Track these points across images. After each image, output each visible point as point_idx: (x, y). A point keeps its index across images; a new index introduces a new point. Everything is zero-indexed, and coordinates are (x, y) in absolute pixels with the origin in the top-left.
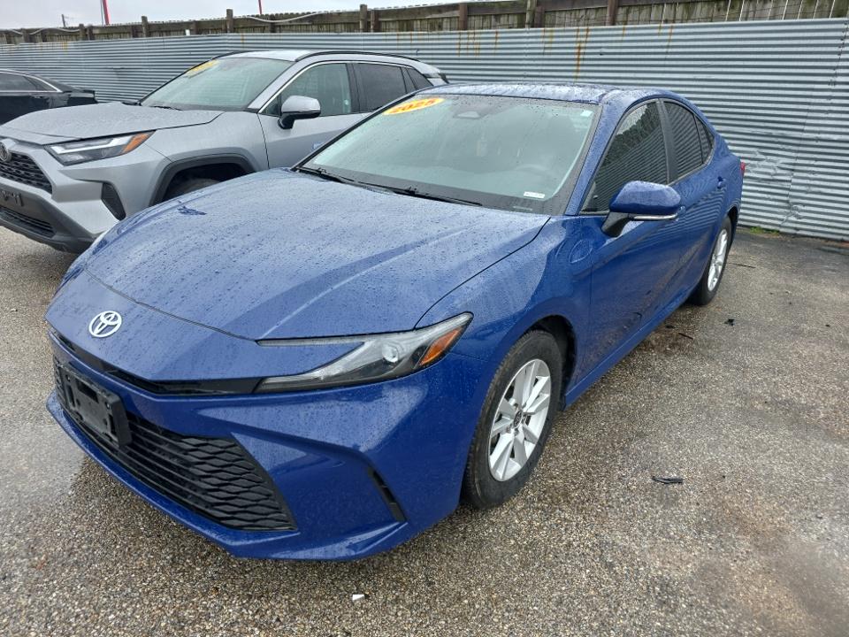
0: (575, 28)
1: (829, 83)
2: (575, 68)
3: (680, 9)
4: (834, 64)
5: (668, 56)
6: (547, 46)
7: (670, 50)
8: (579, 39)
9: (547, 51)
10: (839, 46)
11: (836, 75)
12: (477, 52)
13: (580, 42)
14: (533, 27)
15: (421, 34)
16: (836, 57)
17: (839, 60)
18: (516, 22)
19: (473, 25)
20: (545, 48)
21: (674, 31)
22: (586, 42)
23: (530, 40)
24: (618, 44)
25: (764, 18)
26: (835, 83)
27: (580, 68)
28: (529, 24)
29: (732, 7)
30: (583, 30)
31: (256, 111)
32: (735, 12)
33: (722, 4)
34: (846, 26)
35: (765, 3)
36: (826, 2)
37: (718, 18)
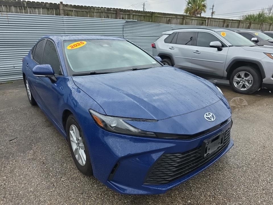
3: (4, 8)
4: (64, 28)
7: (9, 22)
21: (8, 15)
25: (36, 14)
26: (65, 33)
29: (24, 9)
32: (26, 11)
33: (20, 8)
34: (63, 18)
35: (35, 9)
36: (52, 11)
37: (21, 12)
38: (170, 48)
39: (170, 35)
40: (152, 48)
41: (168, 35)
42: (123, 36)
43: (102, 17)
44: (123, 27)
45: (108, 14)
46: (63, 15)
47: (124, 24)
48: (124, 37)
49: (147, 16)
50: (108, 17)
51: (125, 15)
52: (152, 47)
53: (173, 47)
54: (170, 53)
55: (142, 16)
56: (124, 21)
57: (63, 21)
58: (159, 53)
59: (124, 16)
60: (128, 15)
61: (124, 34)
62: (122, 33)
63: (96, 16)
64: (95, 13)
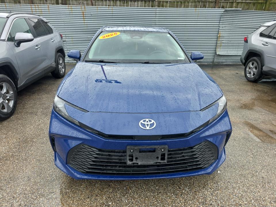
0: (80, 6)
1: (155, 24)
2: (83, 19)
3: (112, 2)
4: (155, 19)
5: (113, 16)
6: (71, 11)
7: (113, 15)
8: (82, 10)
9: (71, 13)
10: (155, 15)
11: (156, 22)
12: (41, 13)
13: (83, 11)
14: (63, 5)
15: (11, 5)
16: (155, 17)
17: (156, 18)
18: (55, 3)
19: (35, 3)
20: (70, 12)
21: (113, 9)
22: (85, 11)
23: (63, 9)
24: (97, 12)
25: (135, 6)
26: (156, 24)
27: (85, 19)
28: (61, 3)
29: (127, 3)
30: (83, 7)
31: (4, 40)
32: (127, 4)
33: (124, 2)
34: (156, 10)
35: (135, 2)
36: (149, 3)
37: (123, 6)
38: (263, 44)
39: (269, 27)
40: (244, 43)
41: (266, 28)
42: (218, 27)
43: (197, 7)
44: (221, 17)
45: (205, 3)
46: (157, 6)
47: (222, 13)
48: (220, 29)
49: (259, 3)
50: (205, 6)
51: (226, 3)
52: (244, 41)
53: (267, 43)
54: (262, 49)
55: (251, 3)
56: (223, 10)
57: (156, 13)
58: (249, 49)
59: (225, 5)
60: (231, 3)
61: (220, 25)
62: (218, 24)
63: (191, 6)
64: (191, 3)
